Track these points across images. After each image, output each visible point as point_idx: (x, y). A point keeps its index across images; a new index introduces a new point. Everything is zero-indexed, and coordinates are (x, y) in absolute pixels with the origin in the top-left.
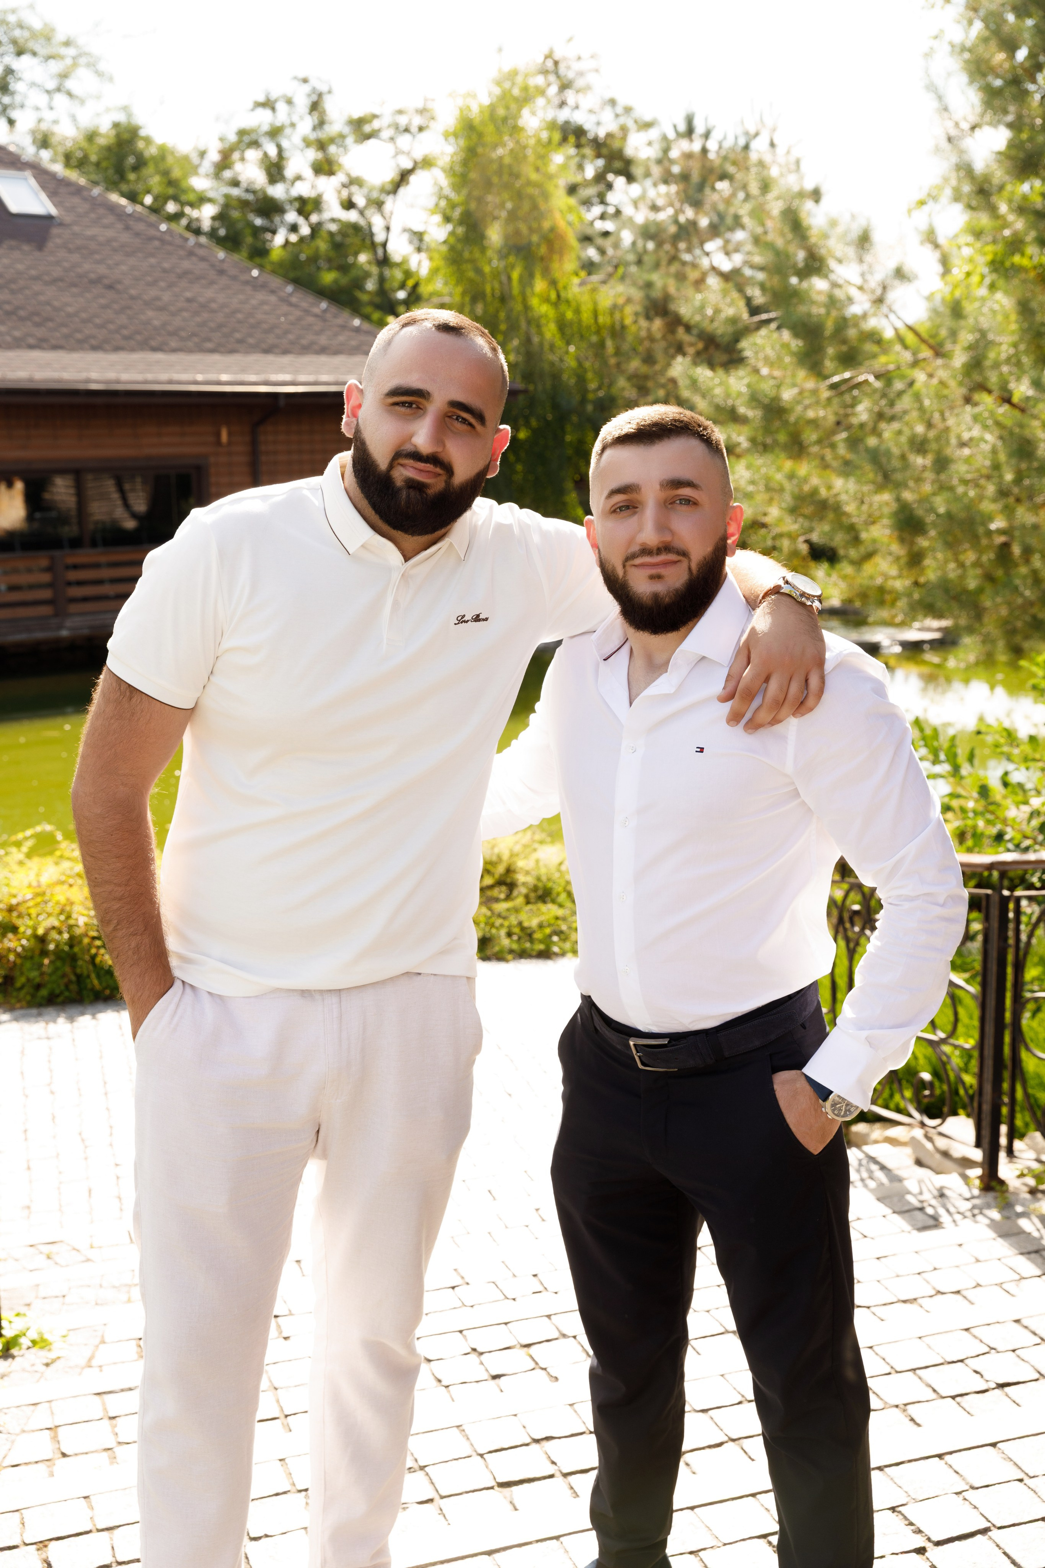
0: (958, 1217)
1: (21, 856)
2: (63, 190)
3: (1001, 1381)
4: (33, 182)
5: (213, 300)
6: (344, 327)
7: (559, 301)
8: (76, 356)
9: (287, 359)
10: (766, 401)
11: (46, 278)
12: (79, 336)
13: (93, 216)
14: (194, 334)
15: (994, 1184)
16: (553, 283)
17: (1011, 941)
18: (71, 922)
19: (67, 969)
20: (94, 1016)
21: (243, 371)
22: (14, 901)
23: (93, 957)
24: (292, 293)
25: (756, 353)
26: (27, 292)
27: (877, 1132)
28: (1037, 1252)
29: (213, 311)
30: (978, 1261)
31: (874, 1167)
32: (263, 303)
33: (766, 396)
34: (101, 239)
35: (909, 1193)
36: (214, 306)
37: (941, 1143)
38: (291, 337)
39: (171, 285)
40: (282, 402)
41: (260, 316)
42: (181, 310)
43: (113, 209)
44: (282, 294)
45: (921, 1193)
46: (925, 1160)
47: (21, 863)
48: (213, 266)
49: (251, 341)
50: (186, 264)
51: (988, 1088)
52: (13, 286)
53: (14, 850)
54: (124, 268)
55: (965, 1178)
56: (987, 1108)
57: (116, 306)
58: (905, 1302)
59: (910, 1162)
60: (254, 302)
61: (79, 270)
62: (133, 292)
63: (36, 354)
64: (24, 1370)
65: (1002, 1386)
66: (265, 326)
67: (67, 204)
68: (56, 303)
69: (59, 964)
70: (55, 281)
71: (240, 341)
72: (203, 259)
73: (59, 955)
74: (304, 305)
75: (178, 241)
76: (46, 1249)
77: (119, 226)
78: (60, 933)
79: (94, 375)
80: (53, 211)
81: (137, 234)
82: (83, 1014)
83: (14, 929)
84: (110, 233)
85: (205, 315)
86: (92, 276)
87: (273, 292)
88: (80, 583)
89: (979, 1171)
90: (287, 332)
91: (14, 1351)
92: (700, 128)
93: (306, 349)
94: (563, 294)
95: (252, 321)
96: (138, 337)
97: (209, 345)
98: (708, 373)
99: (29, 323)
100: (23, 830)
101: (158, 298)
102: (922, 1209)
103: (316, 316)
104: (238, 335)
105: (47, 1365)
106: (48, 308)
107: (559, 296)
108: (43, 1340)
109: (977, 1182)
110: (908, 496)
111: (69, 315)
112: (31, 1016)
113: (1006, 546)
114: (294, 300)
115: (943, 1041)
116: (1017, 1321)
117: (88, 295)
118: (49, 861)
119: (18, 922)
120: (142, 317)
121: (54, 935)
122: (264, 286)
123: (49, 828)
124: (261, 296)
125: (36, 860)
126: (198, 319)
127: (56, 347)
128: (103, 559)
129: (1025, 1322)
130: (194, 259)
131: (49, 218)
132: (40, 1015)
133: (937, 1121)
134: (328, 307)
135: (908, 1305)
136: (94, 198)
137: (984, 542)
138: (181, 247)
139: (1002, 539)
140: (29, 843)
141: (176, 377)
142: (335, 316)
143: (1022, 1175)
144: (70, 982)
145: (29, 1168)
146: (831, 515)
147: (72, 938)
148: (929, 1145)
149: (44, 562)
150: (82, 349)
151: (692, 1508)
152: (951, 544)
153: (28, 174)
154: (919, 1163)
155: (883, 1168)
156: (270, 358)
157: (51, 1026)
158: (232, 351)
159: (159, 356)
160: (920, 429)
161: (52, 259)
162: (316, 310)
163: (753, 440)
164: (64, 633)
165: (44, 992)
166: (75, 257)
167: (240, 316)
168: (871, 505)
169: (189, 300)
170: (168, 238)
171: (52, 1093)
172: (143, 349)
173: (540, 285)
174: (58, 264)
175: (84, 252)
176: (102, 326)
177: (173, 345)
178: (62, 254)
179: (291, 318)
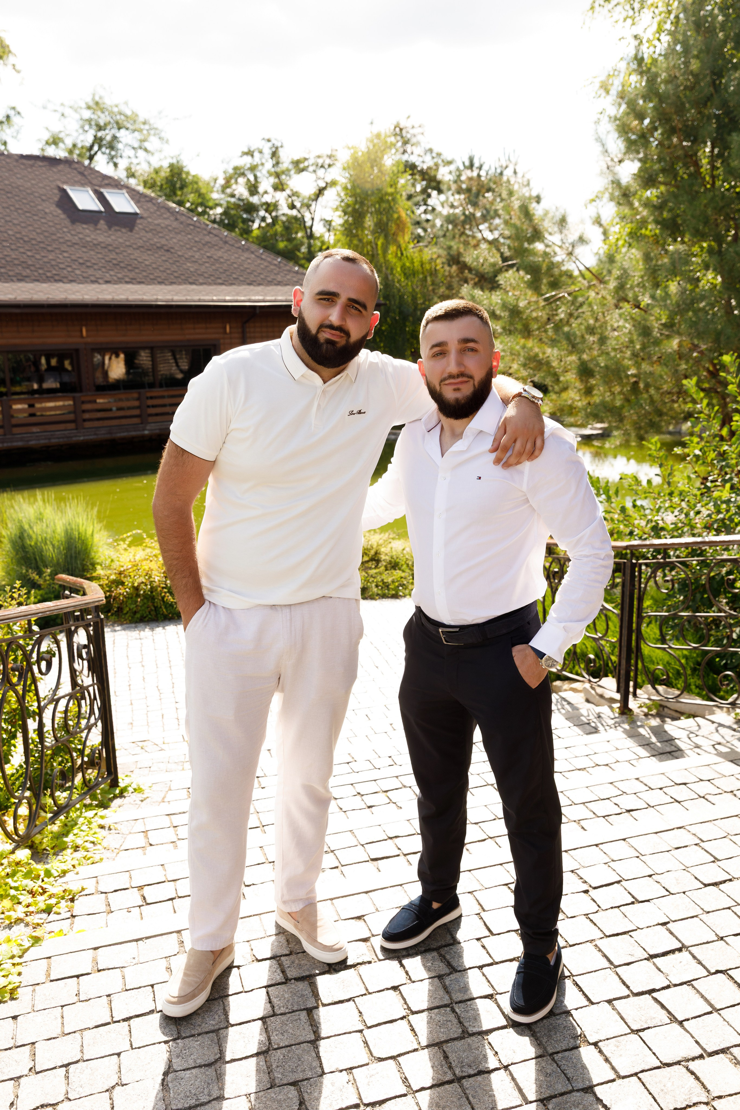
0: (607, 728)
1: (125, 546)
2: (142, 200)
3: (628, 809)
4: (127, 195)
5: (222, 257)
6: (289, 271)
7: (402, 257)
8: (150, 287)
9: (260, 288)
10: (511, 307)
11: (135, 246)
12: (152, 277)
13: (158, 213)
15: (626, 711)
16: (399, 247)
17: (637, 587)
18: (152, 579)
19: (150, 604)
20: (164, 627)
21: (238, 294)
22: (122, 569)
23: (163, 598)
24: (263, 253)
25: (506, 282)
26: (125, 254)
27: (566, 685)
28: (647, 745)
29: (221, 263)
30: (617, 749)
31: (565, 703)
32: (248, 258)
33: (510, 305)
34: (163, 225)
35: (582, 715)
36: (222, 260)
37: (599, 690)
38: (262, 276)
39: (199, 249)
41: (245, 266)
43: (168, 209)
44: (257, 254)
45: (588, 716)
46: (591, 699)
47: (125, 549)
48: (221, 239)
49: (241, 278)
50: (207, 239)
51: (624, 662)
52: (117, 251)
53: (122, 543)
54: (174, 240)
55: (611, 708)
56: (623, 672)
58: (579, 770)
59: (583, 700)
60: (243, 258)
61: (152, 242)
62: (180, 253)
64: (130, 803)
65: (629, 811)
66: (248, 271)
67: (145, 207)
68: (140, 260)
69: (145, 601)
71: (236, 279)
72: (216, 236)
73: (145, 596)
74: (269, 259)
75: (203, 226)
76: (141, 744)
77: (172, 218)
78: (146, 585)
79: (160, 297)
80: (138, 211)
81: (182, 223)
82: (158, 627)
83: (123, 583)
84: (167, 222)
85: (217, 265)
86: (158, 245)
87: (252, 253)
88: (154, 406)
89: (618, 705)
90: (260, 274)
91: (125, 794)
92: (477, 164)
93: (270, 283)
94: (404, 252)
95: (242, 268)
96: (183, 277)
97: (220, 281)
98: (481, 293)
99: (126, 270)
100: (127, 533)
101: (193, 256)
102: (589, 724)
103: (275, 265)
104: (234, 276)
105: (142, 801)
106: (136, 262)
107: (402, 254)
108: (140, 789)
109: (617, 710)
110: (585, 357)
111: (146, 265)
112: (132, 627)
113: (636, 383)
114: (263, 257)
115: (601, 638)
116: (637, 779)
117: (156, 255)
118: (140, 548)
119: (125, 580)
121: (143, 586)
122: (248, 250)
123: (139, 531)
124: (246, 255)
125: (133, 548)
126: (214, 267)
127: (140, 283)
128: (166, 394)
129: (641, 779)
130: (211, 235)
131: (136, 214)
132: (136, 627)
133: (597, 680)
134: (282, 260)
135: (581, 772)
136: (159, 203)
137: (625, 381)
138: (205, 230)
139: (634, 379)
140: (130, 539)
141: (203, 298)
142: (286, 265)
143: (641, 707)
144: (152, 610)
145: (132, 704)
146: (545, 368)
147: (152, 588)
148: (593, 692)
149: (136, 395)
150: (154, 283)
151: (470, 871)
152: (607, 383)
153: (124, 191)
154: (588, 701)
155: (569, 703)
156: (252, 287)
157: (142, 632)
158: (232, 284)
159: (194, 287)
160: (591, 322)
161: (137, 236)
162: (275, 262)
163: (504, 328)
164: (146, 432)
165: (138, 616)
167: (235, 265)
168: (566, 362)
169: (208, 257)
170: (197, 224)
171: (143, 666)
172: (185, 283)
173: (392, 249)
174: (140, 239)
175: (154, 232)
176: (164, 271)
177: (201, 281)
178: (142, 233)
179: (262, 266)
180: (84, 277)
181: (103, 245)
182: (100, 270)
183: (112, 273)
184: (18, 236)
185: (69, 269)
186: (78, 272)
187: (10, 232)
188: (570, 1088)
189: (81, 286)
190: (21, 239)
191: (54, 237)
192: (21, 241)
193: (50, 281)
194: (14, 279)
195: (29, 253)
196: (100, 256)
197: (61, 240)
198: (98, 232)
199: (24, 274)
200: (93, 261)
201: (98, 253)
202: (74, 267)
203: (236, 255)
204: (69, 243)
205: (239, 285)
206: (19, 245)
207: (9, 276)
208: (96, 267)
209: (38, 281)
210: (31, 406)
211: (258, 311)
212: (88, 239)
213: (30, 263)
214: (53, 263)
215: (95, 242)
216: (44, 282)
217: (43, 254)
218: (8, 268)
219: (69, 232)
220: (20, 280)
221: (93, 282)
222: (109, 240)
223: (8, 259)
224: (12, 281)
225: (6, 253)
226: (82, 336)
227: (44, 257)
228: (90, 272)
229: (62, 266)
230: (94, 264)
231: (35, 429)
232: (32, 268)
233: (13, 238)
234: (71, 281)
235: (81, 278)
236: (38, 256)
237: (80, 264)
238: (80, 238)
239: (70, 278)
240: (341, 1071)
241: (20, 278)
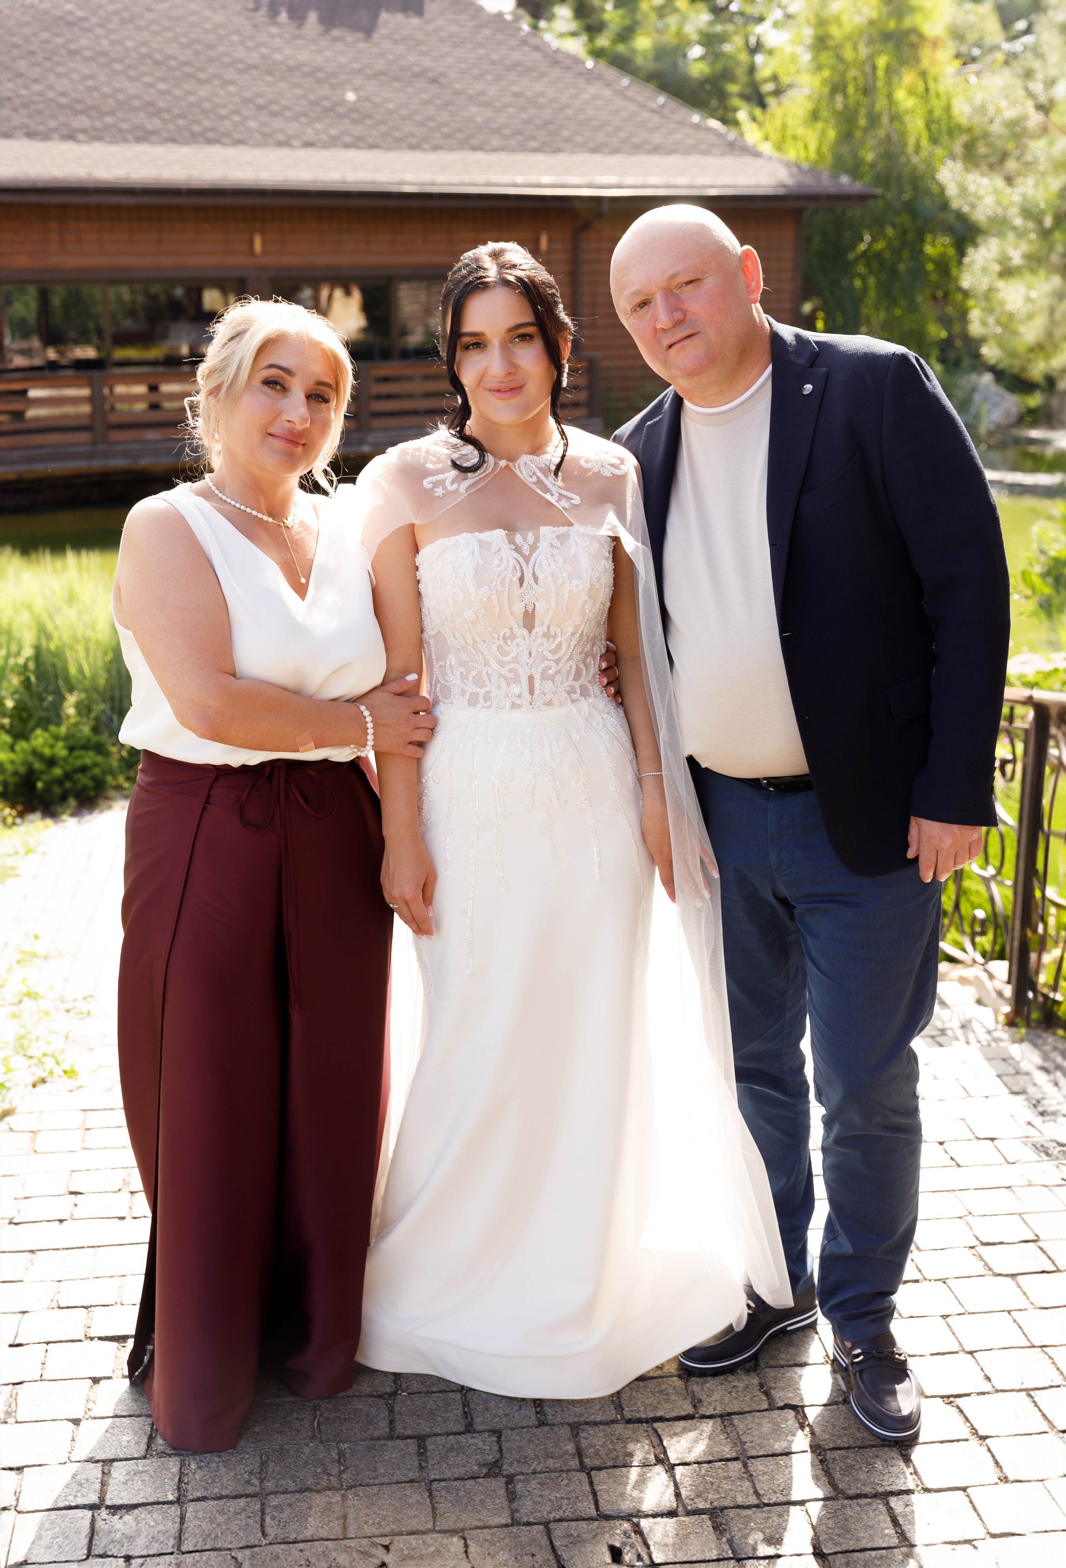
5: (541, 94)
6: (681, 123)
7: (927, 95)
8: (392, 155)
9: (615, 160)
11: (369, 72)
12: (397, 134)
14: (518, 132)
16: (923, 75)
21: (567, 172)
24: (629, 86)
29: (540, 107)
32: (596, 97)
36: (542, 100)
38: (622, 135)
39: (498, 79)
41: (590, 112)
42: (507, 105)
44: (617, 87)
48: (546, 56)
49: (579, 139)
50: (517, 56)
52: (334, 81)
54: (450, 60)
56: (1017, 950)
57: (438, 102)
60: (585, 96)
61: (403, 63)
62: (457, 86)
63: (352, 153)
66: (595, 123)
68: (376, 99)
70: (376, 75)
71: (567, 140)
79: (409, 177)
85: (532, 111)
86: (416, 69)
87: (608, 85)
89: (1006, 1006)
93: (638, 148)
94: (932, 85)
95: (582, 117)
96: (459, 136)
97: (533, 144)
99: (347, 121)
101: (483, 93)
103: (653, 111)
104: (565, 133)
106: (368, 104)
107: (927, 90)
109: (1004, 1018)
111: (389, 112)
114: (630, 93)
115: (994, 878)
117: (410, 90)
120: (465, 114)
122: (598, 79)
124: (594, 89)
126: (524, 116)
127: (373, 146)
128: (408, 372)
130: (526, 49)
134: (666, 101)
141: (495, 178)
142: (673, 112)
148: (989, 984)
150: (399, 148)
154: (979, 1002)
156: (598, 158)
158: (557, 151)
159: (480, 156)
161: (376, 51)
162: (652, 105)
166: (400, 49)
167: (569, 112)
169: (516, 95)
172: (462, 149)
173: (909, 77)
174: (381, 55)
175: (410, 43)
176: (422, 124)
177: (495, 143)
178: (387, 45)
179: (624, 114)
180: (264, 134)
181: (306, 69)
182: (295, 118)
183: (319, 126)
184: (144, 50)
185: (236, 118)
186: (252, 124)
187: (129, 44)
188: (430, 1526)
189: (257, 152)
190: (149, 56)
191: (212, 53)
192: (149, 61)
193: (196, 142)
194: (130, 137)
195: (162, 86)
196: (298, 91)
197: (226, 60)
198: (300, 42)
199: (149, 127)
200: (284, 102)
201: (296, 85)
202: (246, 113)
203: (572, 91)
204: (240, 66)
205: (573, 152)
206: (142, 68)
207: (120, 131)
208: (289, 114)
209: (173, 140)
210: (153, 388)
211: (606, 206)
212: (278, 57)
213: (162, 104)
214: (207, 105)
215: (292, 63)
216: (186, 143)
217: (188, 87)
218: (120, 114)
219: (242, 42)
220: (140, 140)
221: (280, 144)
222: (319, 60)
223: (121, 96)
224: (125, 140)
225: (116, 85)
226: (252, 253)
227: (190, 93)
228: (277, 123)
229: (222, 112)
230: (287, 108)
231: (152, 435)
232: (166, 116)
233: (134, 55)
234: (238, 142)
235: (257, 136)
236: (178, 92)
237: (260, 108)
238: (264, 57)
239: (237, 136)
240: (97, 1462)
241: (140, 134)
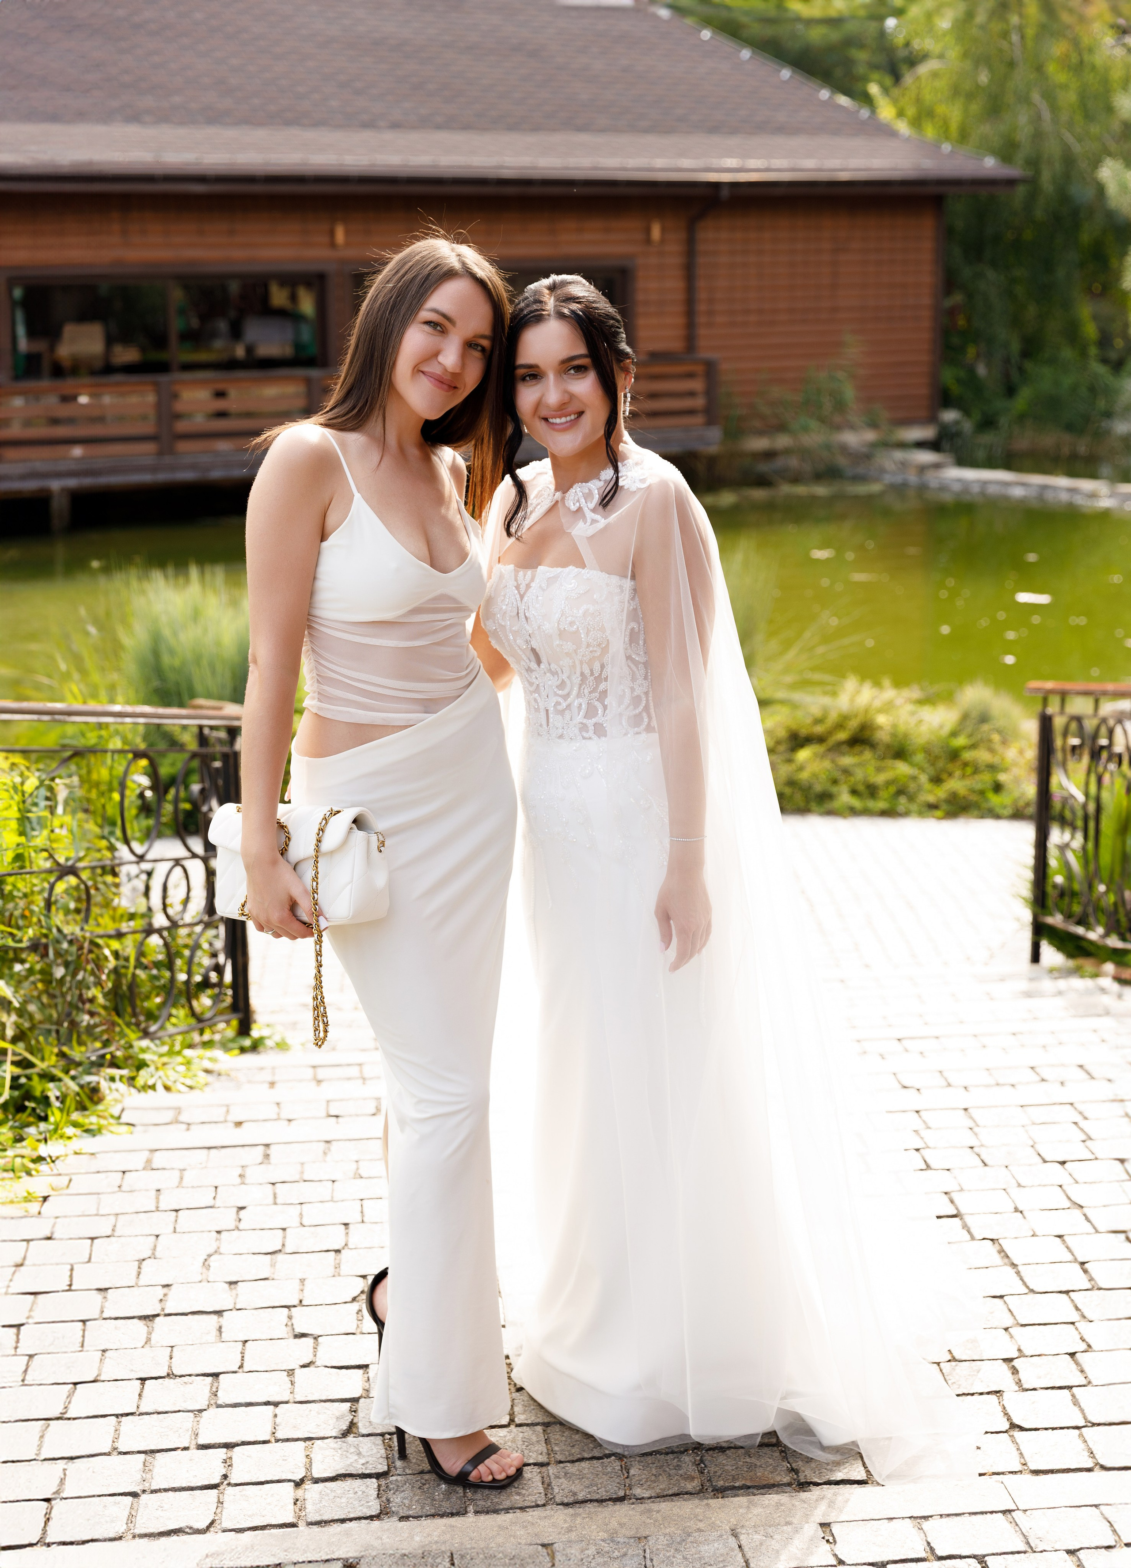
5: (652, 69)
6: (807, 100)
7: (1079, 67)
8: (488, 137)
11: (460, 45)
12: (493, 114)
14: (626, 111)
24: (749, 59)
29: (651, 82)
32: (713, 71)
36: (653, 75)
38: (742, 113)
39: (604, 51)
40: (725, 193)
41: (706, 88)
42: (614, 81)
44: (736, 61)
48: (657, 26)
49: (694, 118)
50: (625, 26)
52: (423, 55)
57: (538, 78)
60: (701, 71)
61: (499, 34)
62: (559, 60)
63: (444, 135)
66: (712, 100)
68: (469, 75)
70: (469, 48)
71: (680, 119)
72: (645, 18)
74: (762, 73)
79: (507, 161)
85: (642, 87)
86: (514, 41)
87: (724, 58)
90: (738, 107)
93: (759, 128)
94: (1086, 57)
95: (697, 93)
96: (562, 115)
97: (643, 124)
99: (437, 99)
101: (588, 67)
103: (775, 86)
104: (679, 112)
106: (460, 80)
107: (1082, 62)
111: (484, 89)
114: (750, 67)
117: (507, 65)
120: (568, 90)
122: (714, 51)
124: (710, 63)
126: (633, 92)
130: (635, 18)
134: (791, 75)
142: (798, 87)
150: (496, 129)
156: (716, 138)
158: (670, 131)
161: (468, 21)
162: (776, 79)
166: (496, 19)
167: (683, 88)
169: (624, 69)
172: (565, 129)
174: (474, 26)
176: (520, 102)
177: (601, 124)
178: (479, 15)
179: (744, 90)
180: (346, 115)
181: (392, 42)
182: (380, 97)
183: (407, 105)
185: (316, 97)
186: (334, 103)
189: (338, 135)
190: (219, 29)
191: (288, 25)
192: (220, 35)
193: (273, 124)
194: (200, 118)
195: (234, 62)
196: (384, 67)
197: (304, 32)
199: (221, 107)
200: (368, 79)
201: (382, 60)
202: (327, 90)
203: (687, 64)
204: (320, 39)
205: (687, 133)
206: (212, 42)
207: (190, 112)
208: (373, 92)
209: (247, 122)
210: (220, 394)
212: (361, 29)
213: (234, 82)
214: (284, 82)
215: (376, 35)
216: (261, 124)
217: (262, 63)
218: (189, 93)
220: (210, 121)
221: (365, 126)
223: (189, 73)
224: (194, 122)
225: (184, 61)
226: (333, 245)
227: (265, 69)
228: (361, 102)
229: (301, 89)
230: (371, 85)
232: (239, 94)
233: (203, 28)
234: (318, 124)
235: (339, 116)
236: (251, 68)
237: (342, 85)
238: (345, 29)
239: (317, 117)
241: (211, 115)
